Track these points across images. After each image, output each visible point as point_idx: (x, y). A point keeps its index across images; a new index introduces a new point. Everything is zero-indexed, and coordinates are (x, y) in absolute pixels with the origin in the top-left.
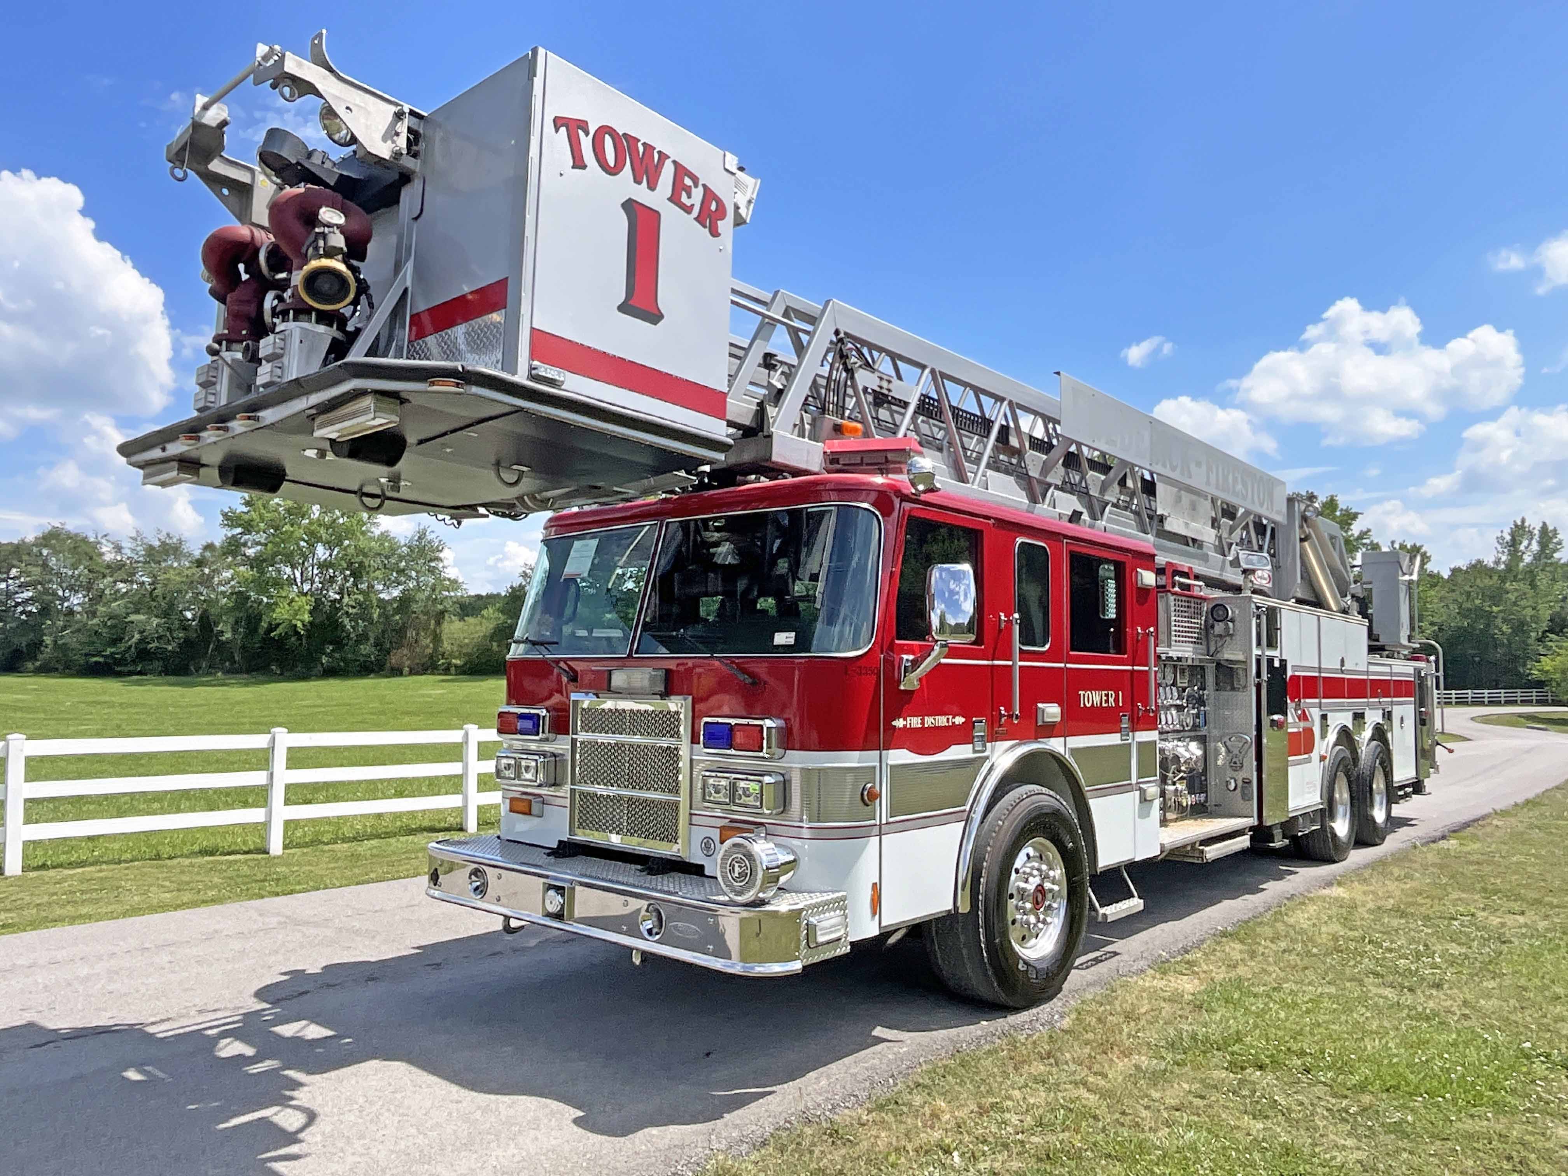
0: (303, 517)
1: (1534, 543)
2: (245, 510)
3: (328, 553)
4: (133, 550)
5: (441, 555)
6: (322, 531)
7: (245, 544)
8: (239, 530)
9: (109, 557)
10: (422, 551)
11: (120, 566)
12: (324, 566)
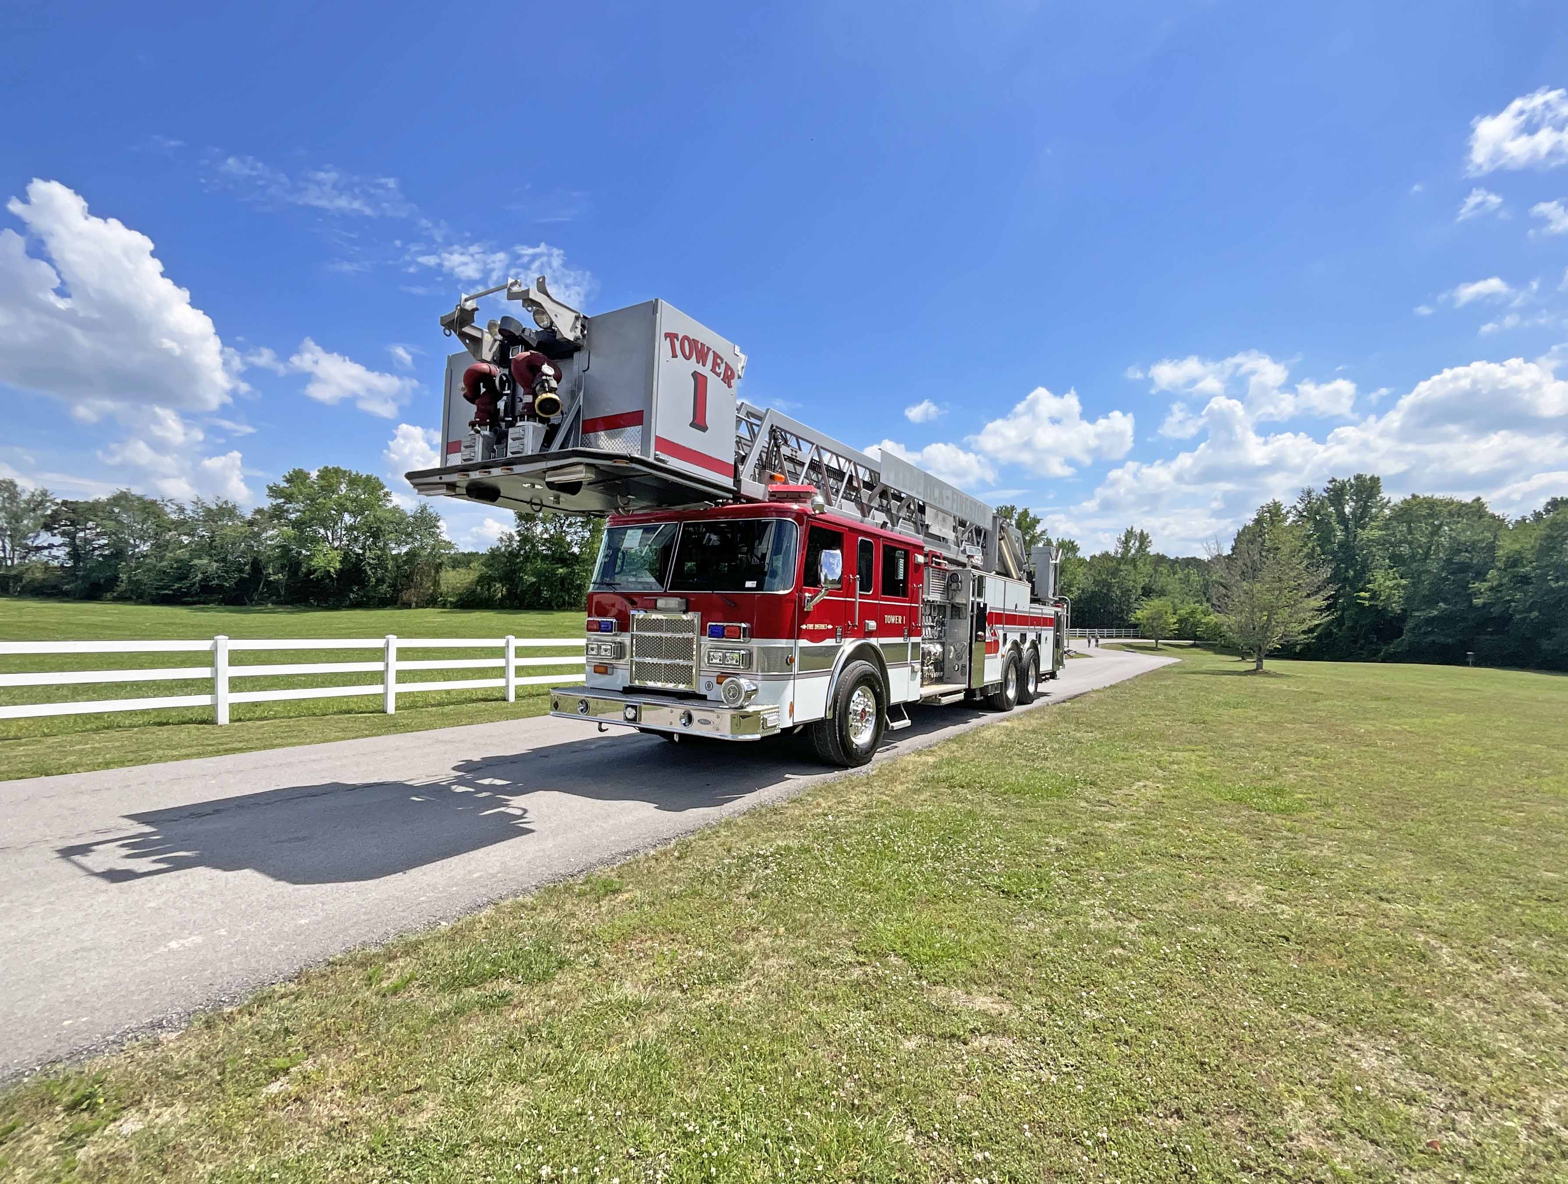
0: (333, 492)
1: (1137, 542)
2: (287, 485)
3: (353, 520)
4: (194, 511)
5: (439, 524)
6: (348, 503)
7: (287, 511)
8: (282, 500)
9: (174, 517)
10: (423, 519)
11: (183, 523)
12: (350, 529)
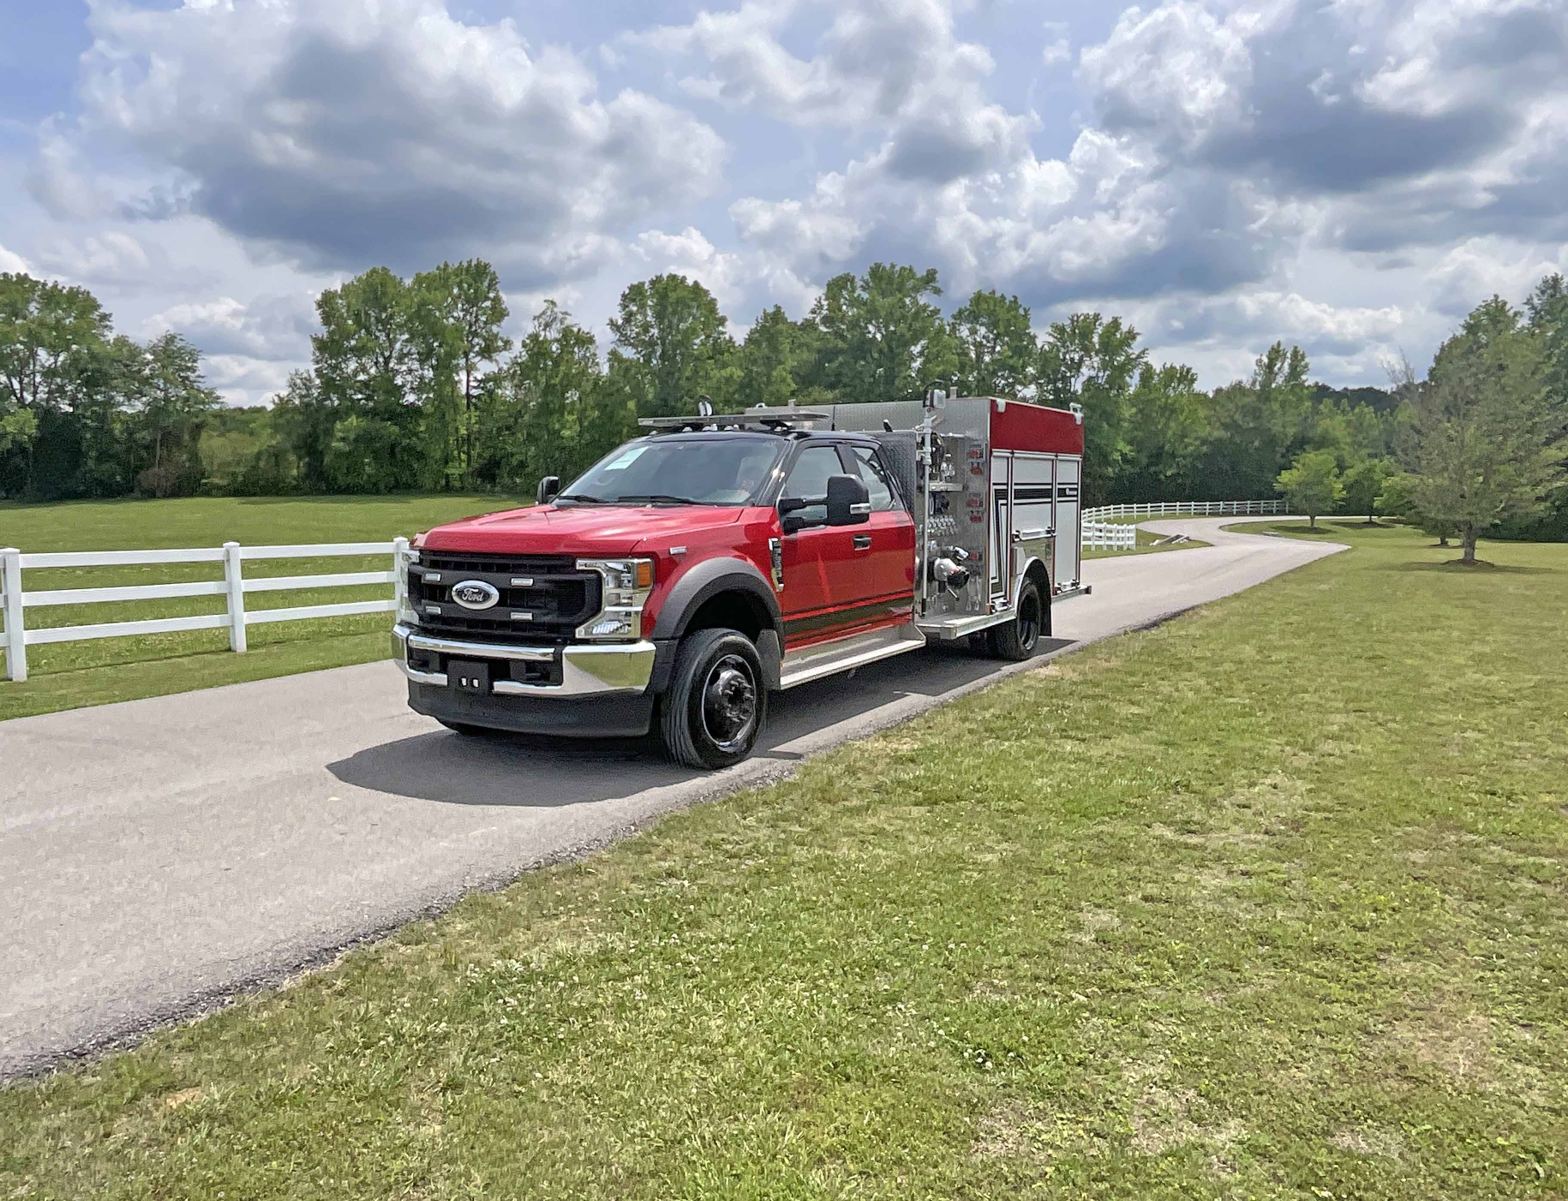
1: (1286, 366)
3: (52, 360)
6: (44, 333)
10: (168, 357)
12: (49, 373)
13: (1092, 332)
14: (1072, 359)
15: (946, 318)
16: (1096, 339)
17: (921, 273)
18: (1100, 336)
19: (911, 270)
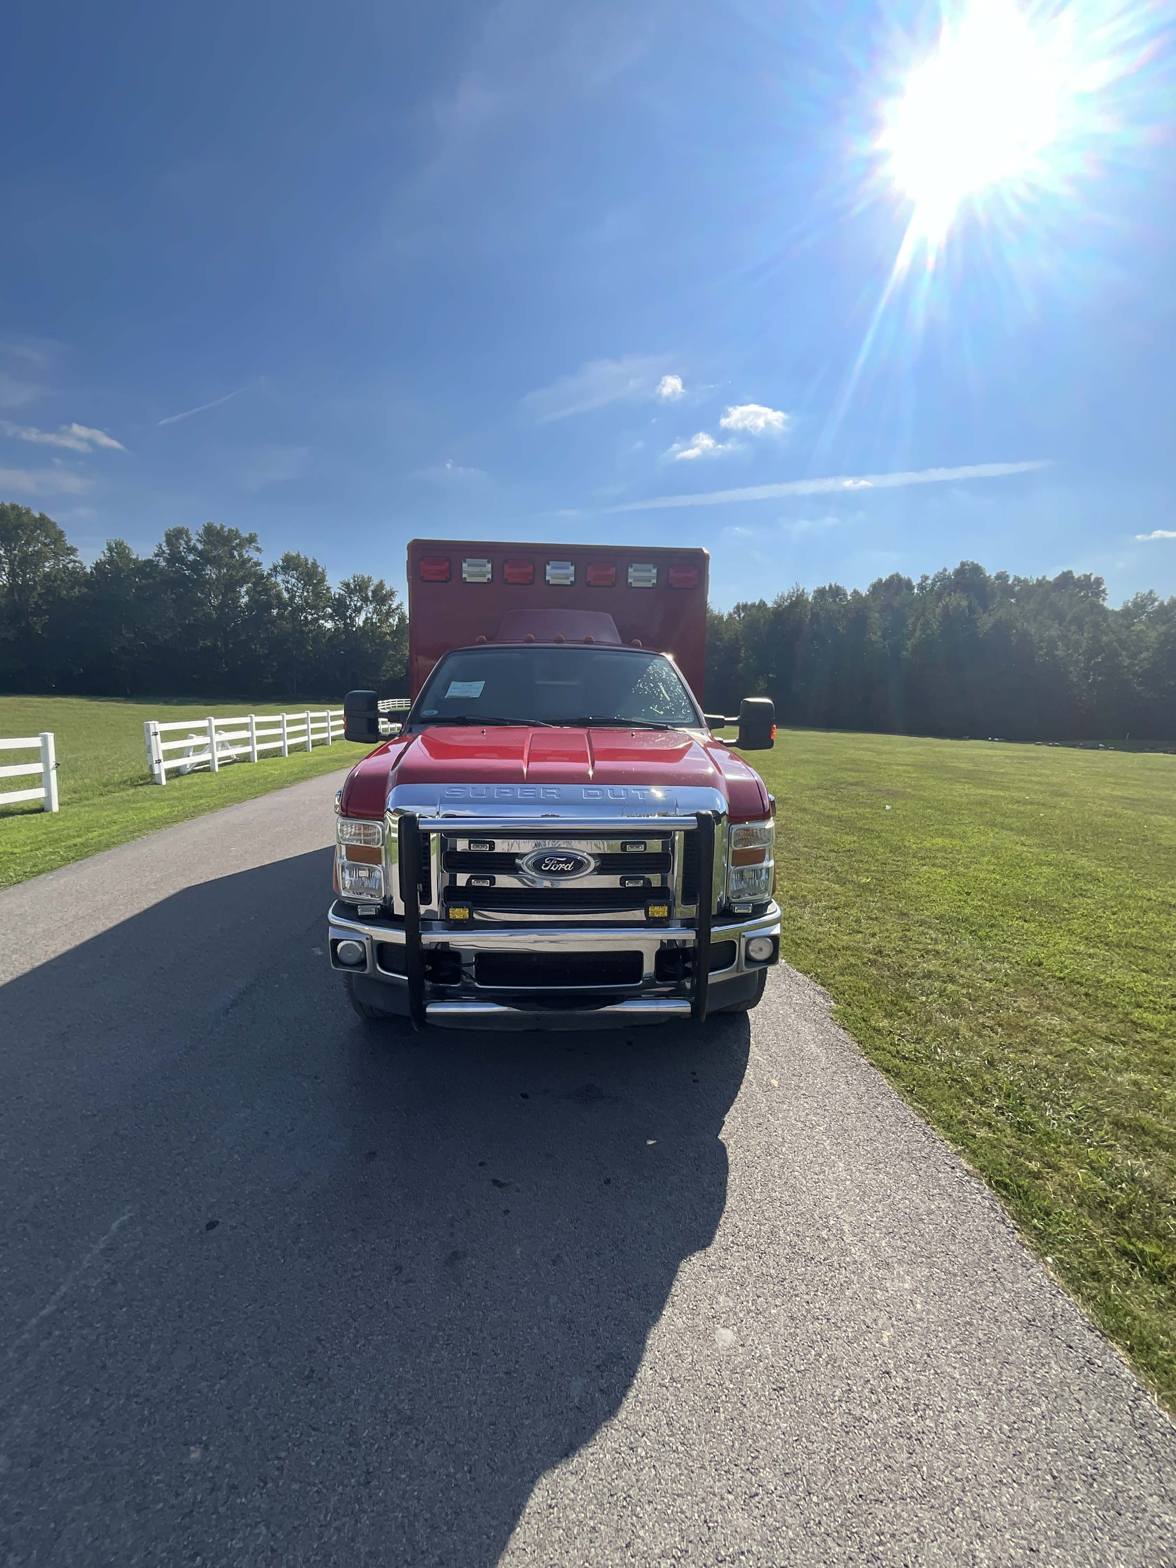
13: (367, 588)
14: (355, 605)
15: (266, 569)
16: (370, 594)
17: (245, 535)
18: (373, 591)
19: (237, 532)
